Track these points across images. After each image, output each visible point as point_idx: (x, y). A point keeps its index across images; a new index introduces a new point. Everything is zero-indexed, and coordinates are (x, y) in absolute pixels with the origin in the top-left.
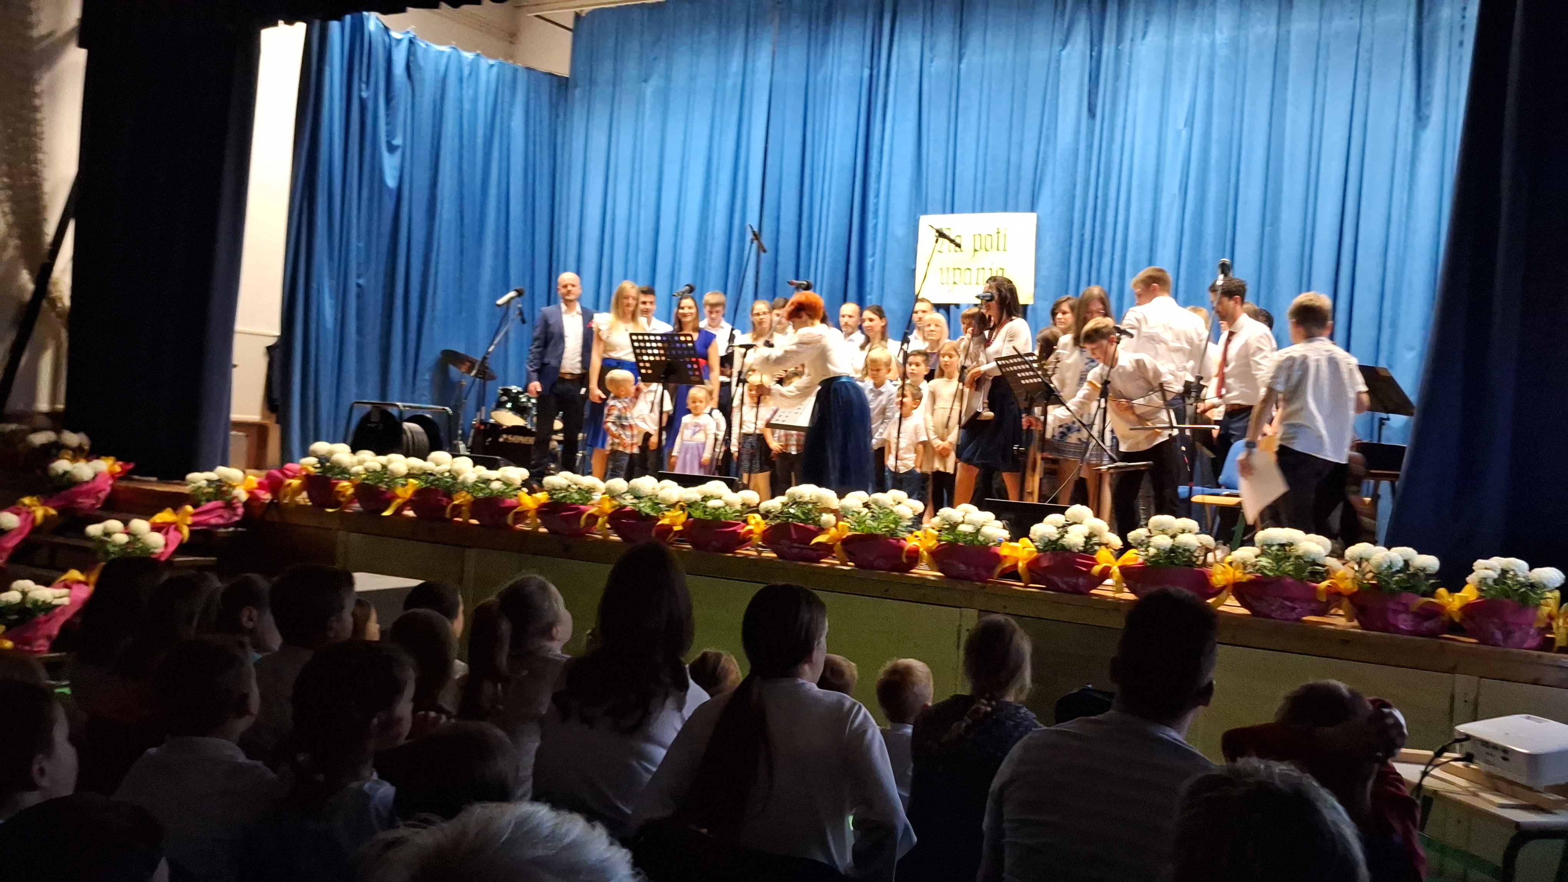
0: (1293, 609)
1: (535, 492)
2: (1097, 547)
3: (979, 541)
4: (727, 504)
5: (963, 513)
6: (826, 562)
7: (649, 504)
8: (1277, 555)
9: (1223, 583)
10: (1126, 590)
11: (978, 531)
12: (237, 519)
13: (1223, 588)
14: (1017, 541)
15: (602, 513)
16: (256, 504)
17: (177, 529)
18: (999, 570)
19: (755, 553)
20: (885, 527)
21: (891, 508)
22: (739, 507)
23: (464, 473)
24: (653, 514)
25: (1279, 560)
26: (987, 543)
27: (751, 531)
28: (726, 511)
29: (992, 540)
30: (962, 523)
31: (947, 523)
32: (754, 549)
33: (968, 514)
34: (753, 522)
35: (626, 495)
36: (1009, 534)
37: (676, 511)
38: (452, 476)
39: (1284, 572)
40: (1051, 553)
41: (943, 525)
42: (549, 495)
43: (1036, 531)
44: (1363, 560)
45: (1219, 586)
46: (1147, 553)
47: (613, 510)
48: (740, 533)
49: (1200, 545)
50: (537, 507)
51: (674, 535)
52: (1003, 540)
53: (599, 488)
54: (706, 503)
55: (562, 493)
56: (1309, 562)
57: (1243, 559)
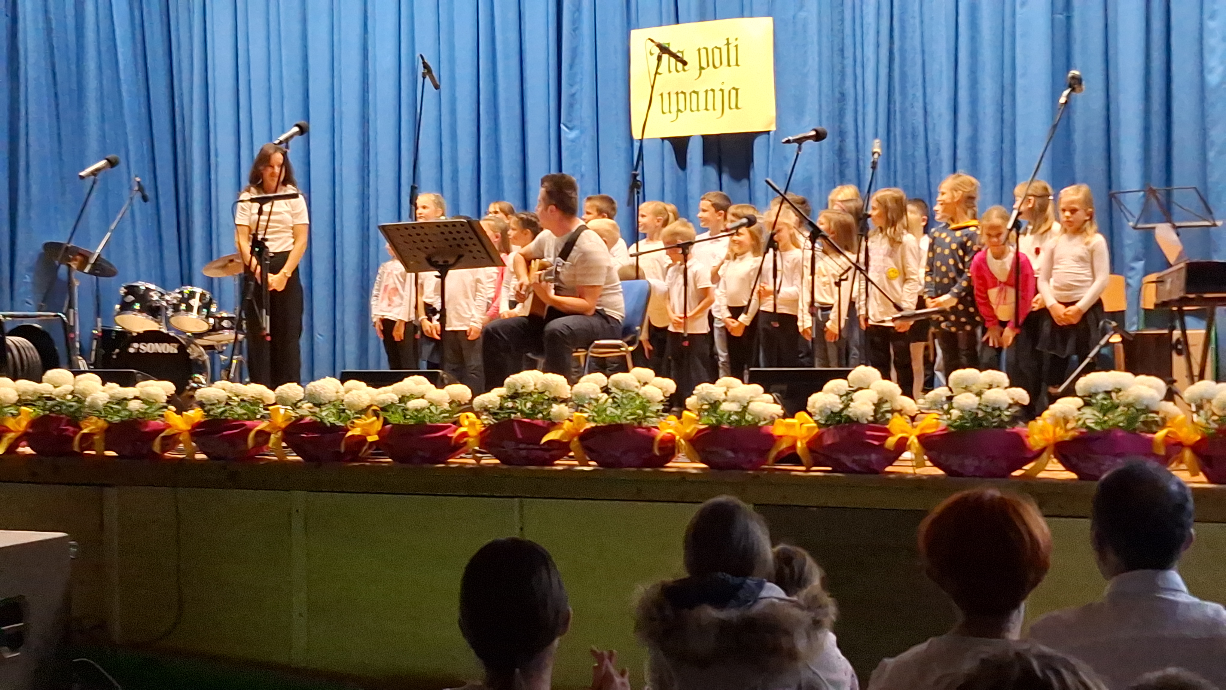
1: (186, 411)
2: (889, 416)
3: (746, 421)
4: (432, 404)
5: (725, 389)
6: (562, 464)
7: (334, 411)
9: (1042, 444)
10: (928, 463)
11: (745, 408)
13: (1043, 450)
14: (793, 417)
15: (274, 429)
18: (773, 453)
19: (473, 461)
20: (632, 414)
21: (636, 390)
22: (446, 406)
23: (90, 394)
24: (339, 423)
25: (1104, 410)
26: (757, 423)
27: (464, 435)
28: (431, 412)
29: (762, 419)
30: (724, 401)
31: (706, 403)
32: (471, 456)
33: (730, 390)
34: (466, 422)
35: (302, 402)
36: (782, 409)
37: (369, 418)
38: (76, 398)
39: (1114, 425)
40: (835, 428)
41: (702, 405)
42: (205, 411)
43: (814, 403)
44: (1204, 401)
45: (1038, 448)
46: (949, 416)
47: (289, 422)
48: (451, 438)
49: (1011, 402)
50: (189, 428)
51: (370, 448)
52: (776, 417)
53: (267, 398)
54: (405, 404)
55: (220, 408)
56: (1142, 410)
57: (1063, 413)
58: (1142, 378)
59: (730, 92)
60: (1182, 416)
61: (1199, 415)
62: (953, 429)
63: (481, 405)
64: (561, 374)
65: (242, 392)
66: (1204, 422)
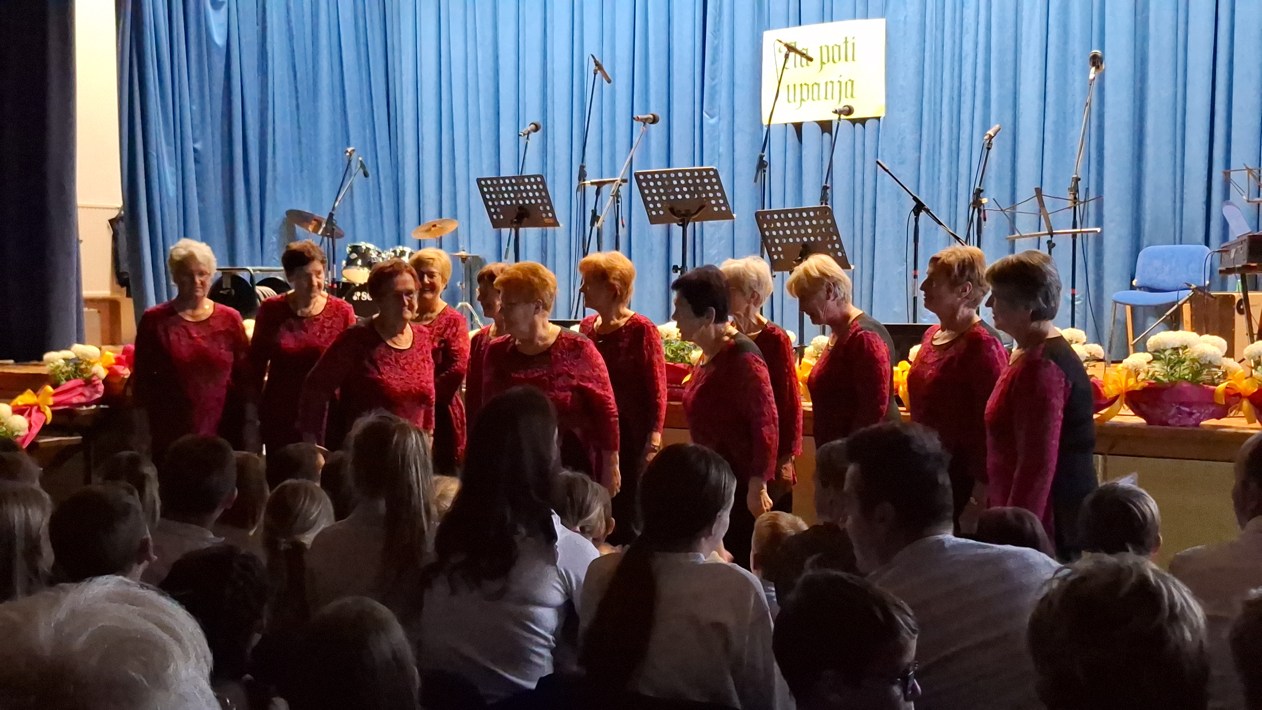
0: (1191, 414)
8: (1170, 358)
9: (1115, 393)
12: (98, 396)
13: (1116, 398)
16: (116, 380)
17: (39, 410)
25: (1173, 364)
39: (1179, 378)
45: (1111, 396)
49: (1088, 355)
56: (1205, 364)
57: (1134, 366)
58: (1206, 337)
59: (846, 83)
61: (1256, 370)
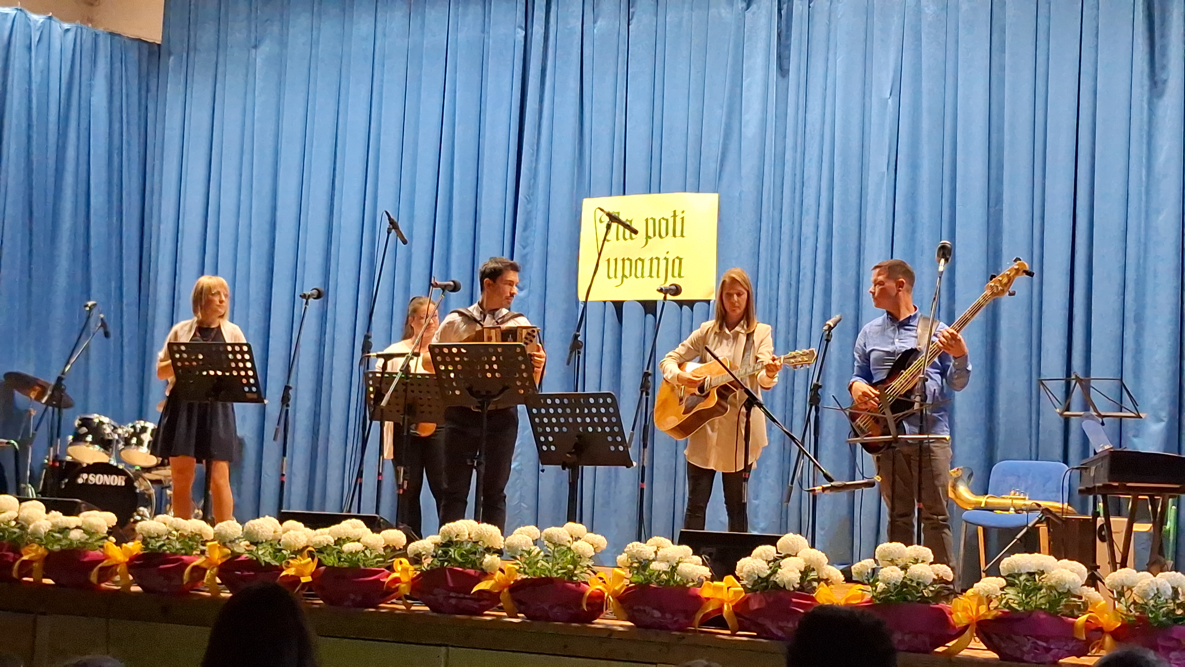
0: (1048, 650)
1: (126, 543)
2: (815, 584)
3: (675, 582)
4: (367, 548)
5: (655, 549)
6: (489, 615)
7: (270, 550)
8: (1025, 585)
9: (965, 622)
11: (674, 569)
13: (966, 627)
14: (722, 580)
15: (210, 564)
18: (699, 616)
19: (403, 607)
20: (562, 569)
21: (568, 545)
22: (381, 551)
23: (34, 521)
24: (274, 563)
25: (1029, 591)
26: (685, 584)
27: (397, 580)
28: (365, 555)
29: (690, 580)
30: (654, 560)
31: (636, 561)
32: (400, 602)
33: (661, 550)
34: (399, 568)
35: (240, 540)
36: (710, 571)
37: (304, 559)
38: (19, 525)
39: (1036, 607)
40: (761, 593)
41: (632, 564)
42: (143, 544)
43: (742, 567)
44: (1125, 589)
45: (960, 626)
46: (874, 588)
47: (224, 560)
48: (384, 582)
49: (936, 577)
50: (127, 560)
51: (302, 588)
52: (705, 579)
53: (206, 534)
54: (341, 546)
55: (159, 541)
56: (1064, 593)
57: (986, 592)
58: (1065, 561)
59: (674, 261)
60: (1104, 602)
61: (1119, 602)
62: (878, 602)
63: (415, 551)
64: (495, 525)
65: (182, 527)
66: (1125, 608)
